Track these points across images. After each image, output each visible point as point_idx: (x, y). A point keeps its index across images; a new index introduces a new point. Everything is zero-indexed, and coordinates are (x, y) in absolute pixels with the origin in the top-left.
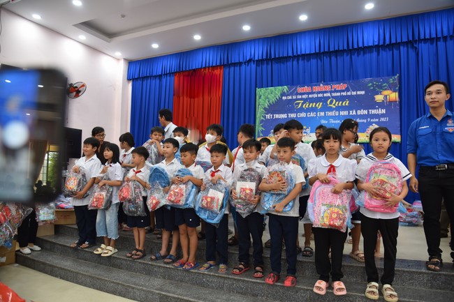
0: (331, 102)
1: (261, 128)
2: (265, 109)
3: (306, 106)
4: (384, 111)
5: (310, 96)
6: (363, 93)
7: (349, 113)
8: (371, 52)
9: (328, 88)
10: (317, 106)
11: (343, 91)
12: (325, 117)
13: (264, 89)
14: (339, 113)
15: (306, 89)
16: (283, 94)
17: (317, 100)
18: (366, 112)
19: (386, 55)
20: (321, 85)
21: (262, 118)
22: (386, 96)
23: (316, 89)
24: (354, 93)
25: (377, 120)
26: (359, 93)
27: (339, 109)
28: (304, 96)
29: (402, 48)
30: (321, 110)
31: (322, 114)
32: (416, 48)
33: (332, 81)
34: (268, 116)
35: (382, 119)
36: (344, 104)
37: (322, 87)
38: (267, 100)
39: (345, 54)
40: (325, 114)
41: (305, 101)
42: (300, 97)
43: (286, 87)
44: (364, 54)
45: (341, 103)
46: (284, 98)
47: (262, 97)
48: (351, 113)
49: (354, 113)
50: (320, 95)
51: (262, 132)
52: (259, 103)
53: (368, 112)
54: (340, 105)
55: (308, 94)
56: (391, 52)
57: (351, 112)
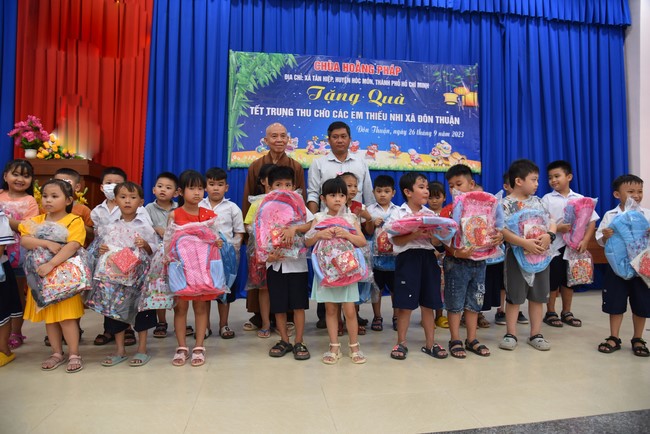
0: (375, 96)
1: (240, 134)
2: (248, 94)
3: (330, 97)
4: (457, 121)
5: (338, 80)
6: (426, 86)
7: (405, 118)
8: (439, 19)
9: (370, 69)
10: (350, 99)
11: (395, 79)
12: (365, 122)
13: (247, 54)
14: (389, 117)
15: (331, 65)
16: (285, 69)
17: (351, 89)
18: (430, 119)
19: (461, 29)
20: (358, 62)
21: (242, 113)
22: (460, 96)
23: (349, 67)
24: (412, 85)
25: (448, 134)
26: (420, 85)
27: (387, 108)
28: (327, 79)
29: (483, 21)
30: (358, 108)
31: (360, 115)
32: (502, 26)
33: (376, 58)
34: (255, 110)
35: (456, 134)
36: (396, 102)
37: (357, 66)
38: (252, 78)
39: (399, 14)
40: (365, 115)
41: (328, 87)
42: (318, 79)
43: (291, 55)
44: (428, 20)
45: (391, 98)
46: (288, 77)
47: (243, 69)
48: (408, 119)
49: (413, 119)
50: (356, 81)
51: (242, 140)
52: (236, 80)
53: (435, 119)
54: (389, 102)
55: (335, 75)
56: (469, 25)
57: (408, 116)
